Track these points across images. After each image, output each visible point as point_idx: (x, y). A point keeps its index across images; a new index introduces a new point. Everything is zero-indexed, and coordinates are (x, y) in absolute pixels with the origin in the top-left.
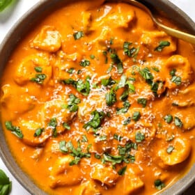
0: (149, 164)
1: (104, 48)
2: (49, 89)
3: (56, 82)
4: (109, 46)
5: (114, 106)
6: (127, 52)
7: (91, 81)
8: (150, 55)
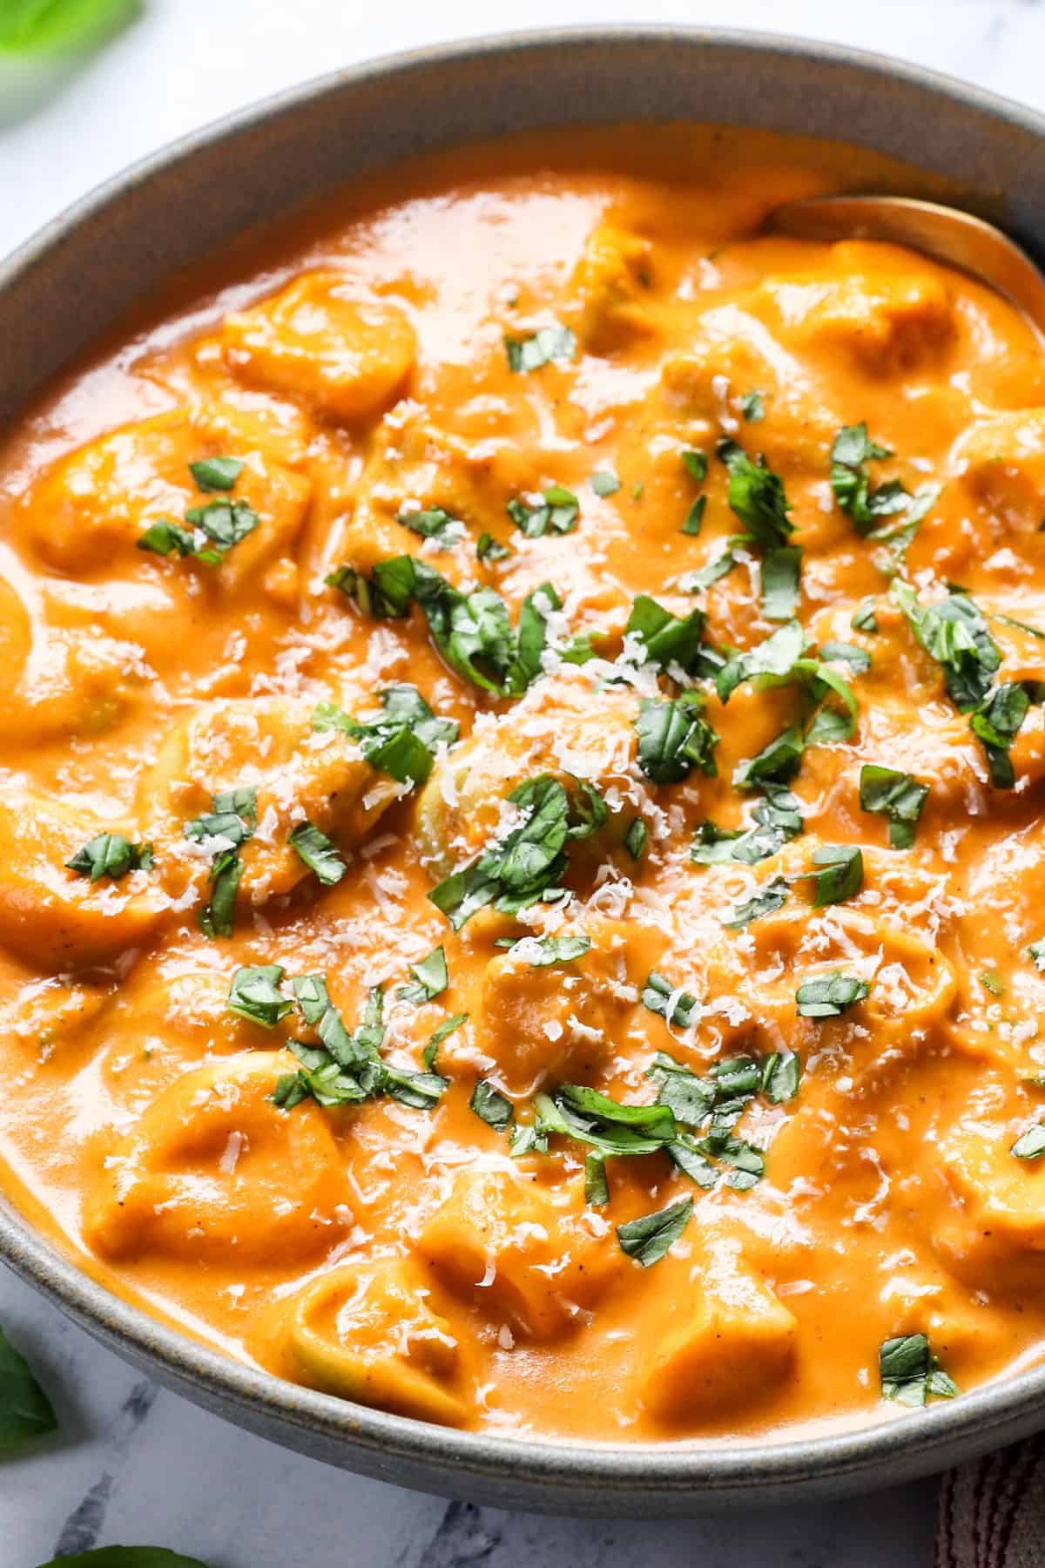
0: (862, 1213)
1: (700, 426)
2: (255, 620)
3: (318, 586)
4: (730, 425)
5: (690, 793)
6: (850, 492)
7: (557, 620)
8: (1004, 558)
